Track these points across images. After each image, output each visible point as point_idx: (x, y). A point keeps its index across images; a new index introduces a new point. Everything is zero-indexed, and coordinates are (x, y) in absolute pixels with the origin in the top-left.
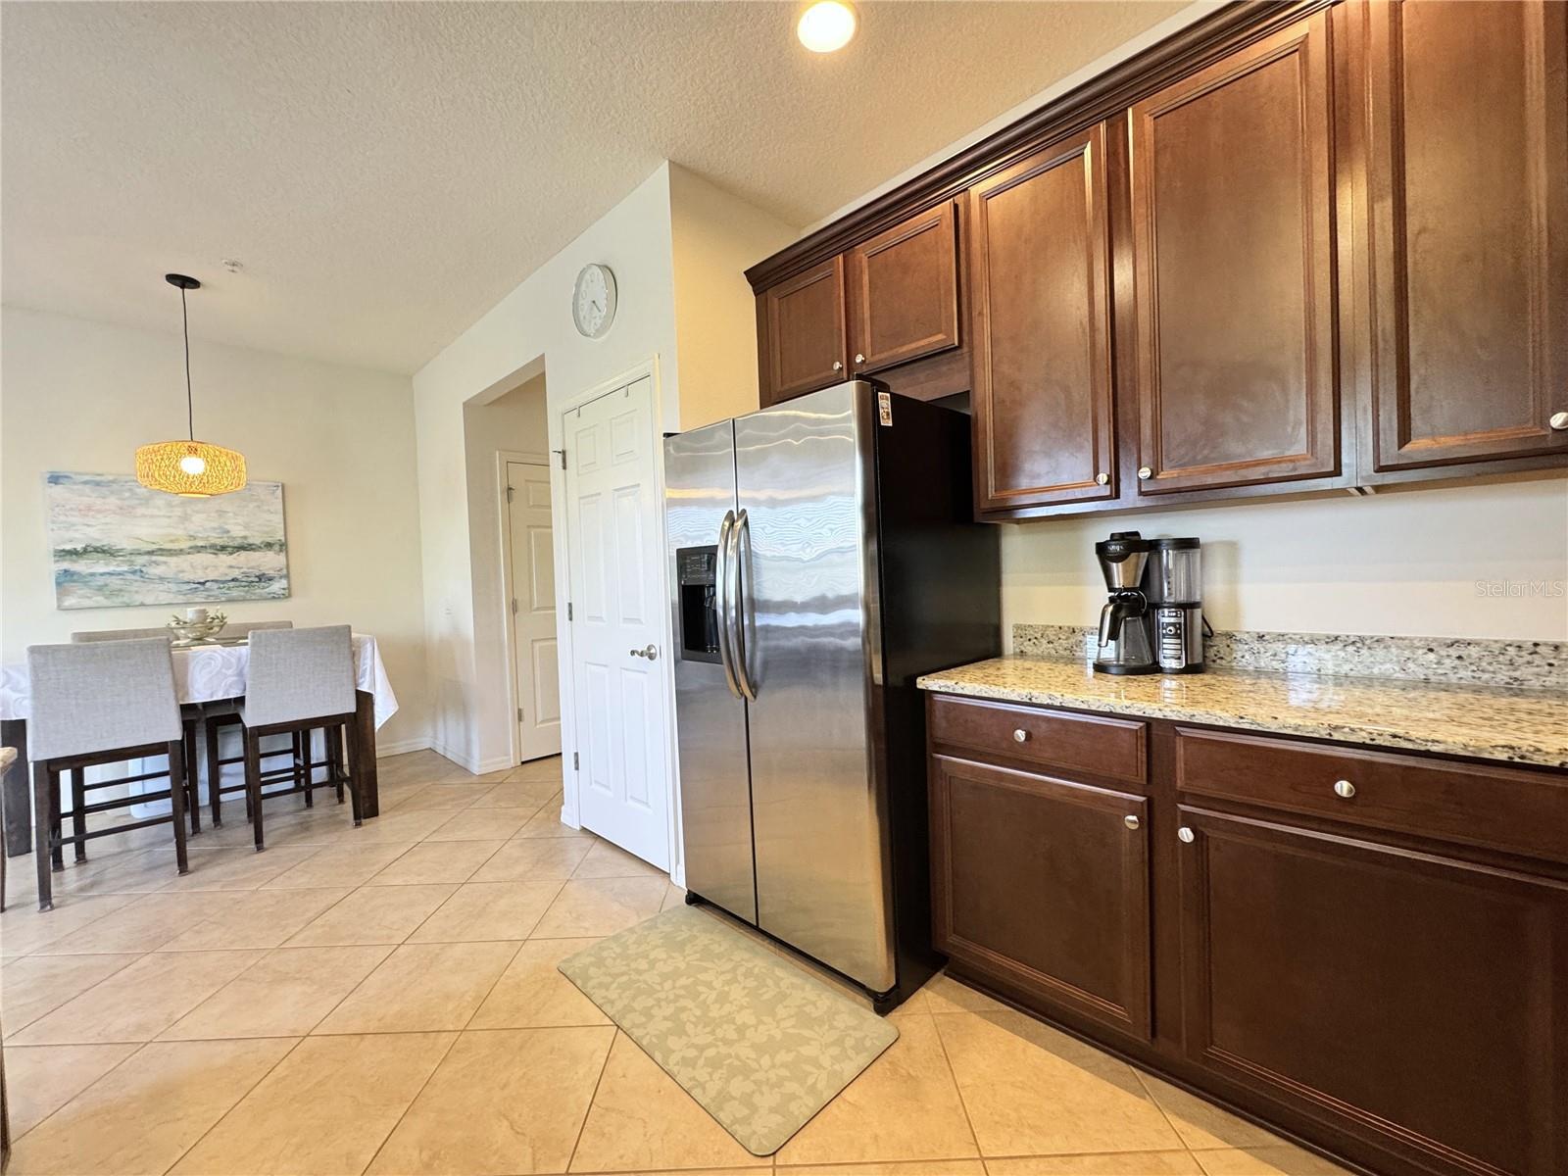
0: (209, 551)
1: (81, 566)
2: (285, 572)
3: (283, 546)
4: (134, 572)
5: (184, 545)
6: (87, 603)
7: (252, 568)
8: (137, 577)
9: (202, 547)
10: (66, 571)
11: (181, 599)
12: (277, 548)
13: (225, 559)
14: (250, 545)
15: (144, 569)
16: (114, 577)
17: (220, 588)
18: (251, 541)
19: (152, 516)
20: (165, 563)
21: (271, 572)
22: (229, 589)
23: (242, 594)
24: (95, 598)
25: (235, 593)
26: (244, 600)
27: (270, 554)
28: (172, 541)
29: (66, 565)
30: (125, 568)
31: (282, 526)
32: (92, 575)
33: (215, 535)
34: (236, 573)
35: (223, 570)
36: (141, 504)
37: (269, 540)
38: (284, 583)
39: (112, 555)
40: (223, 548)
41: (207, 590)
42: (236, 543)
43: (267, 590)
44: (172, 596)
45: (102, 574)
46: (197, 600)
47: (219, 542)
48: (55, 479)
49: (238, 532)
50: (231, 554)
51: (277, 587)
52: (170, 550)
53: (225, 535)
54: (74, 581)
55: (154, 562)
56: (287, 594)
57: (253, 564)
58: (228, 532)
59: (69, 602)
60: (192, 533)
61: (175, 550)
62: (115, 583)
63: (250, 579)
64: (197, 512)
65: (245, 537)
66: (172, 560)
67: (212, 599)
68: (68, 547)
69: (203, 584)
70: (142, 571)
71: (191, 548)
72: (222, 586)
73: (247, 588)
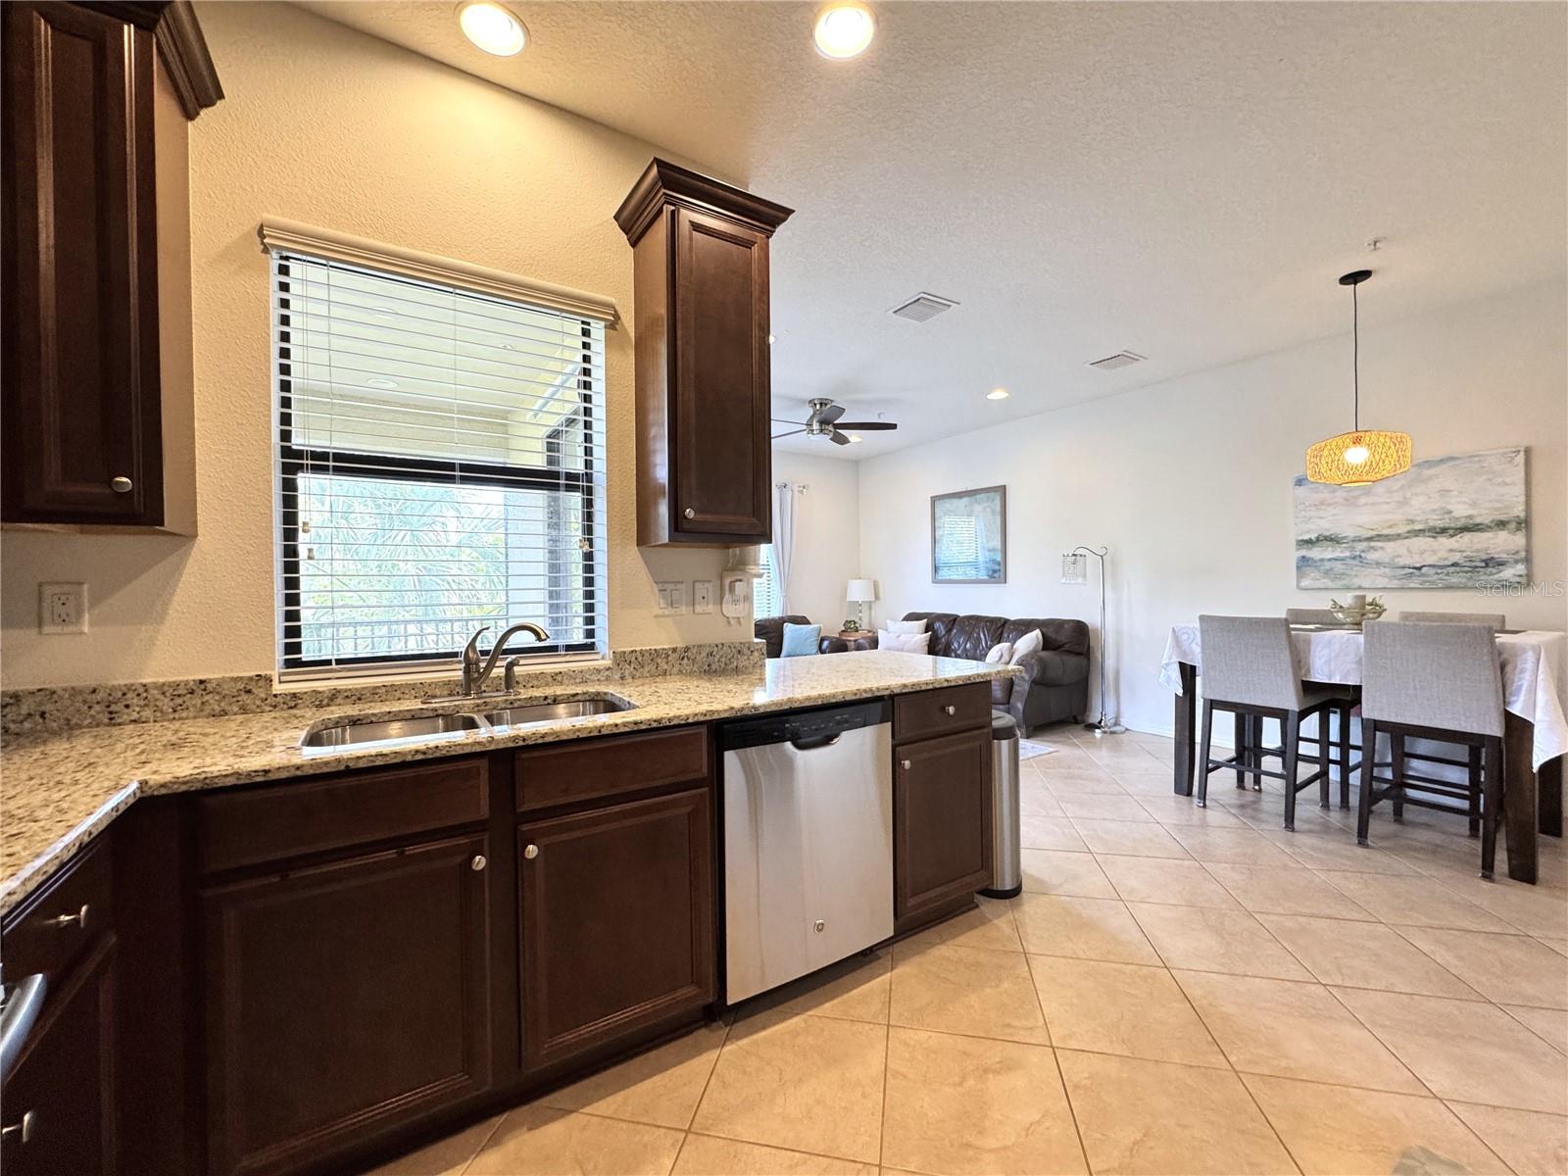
0: (1427, 534)
1: (1315, 553)
2: (1523, 554)
3: (1525, 524)
4: (1354, 558)
5: (1403, 529)
6: (1318, 584)
7: (1478, 551)
8: (1356, 562)
9: (1420, 530)
10: (1303, 557)
11: (1395, 583)
12: (1513, 526)
13: (1444, 542)
14: (1478, 525)
15: (1363, 555)
16: (1338, 562)
17: (1437, 573)
18: (1478, 520)
19: (1373, 504)
20: (1382, 548)
21: (1505, 556)
22: (1448, 574)
23: (1464, 580)
24: (1323, 581)
25: (1454, 580)
26: (1465, 588)
27: (1503, 535)
28: (1390, 527)
29: (1303, 552)
30: (1348, 554)
31: (1522, 499)
32: (1322, 560)
33: (1435, 517)
34: (1456, 557)
35: (1443, 554)
36: (1365, 494)
37: (1503, 517)
38: (1521, 568)
39: (1338, 542)
40: (1443, 531)
41: (1423, 575)
42: (1459, 524)
43: (1496, 576)
44: (1387, 580)
45: (1329, 560)
46: (1412, 585)
47: (1440, 524)
48: (1300, 482)
49: (1461, 511)
50: (1452, 536)
51: (1509, 573)
52: (1387, 535)
53: (1447, 516)
54: (1309, 566)
55: (1372, 548)
56: (1528, 581)
57: (1479, 546)
58: (1451, 512)
59: (1305, 583)
60: (1410, 518)
61: (1393, 535)
62: (1339, 566)
63: (1474, 564)
64: (1417, 495)
65: (1470, 517)
66: (1390, 546)
67: (1427, 585)
68: (1306, 537)
69: (1419, 569)
70: (1361, 557)
71: (1409, 532)
72: (1439, 571)
73: (1469, 574)
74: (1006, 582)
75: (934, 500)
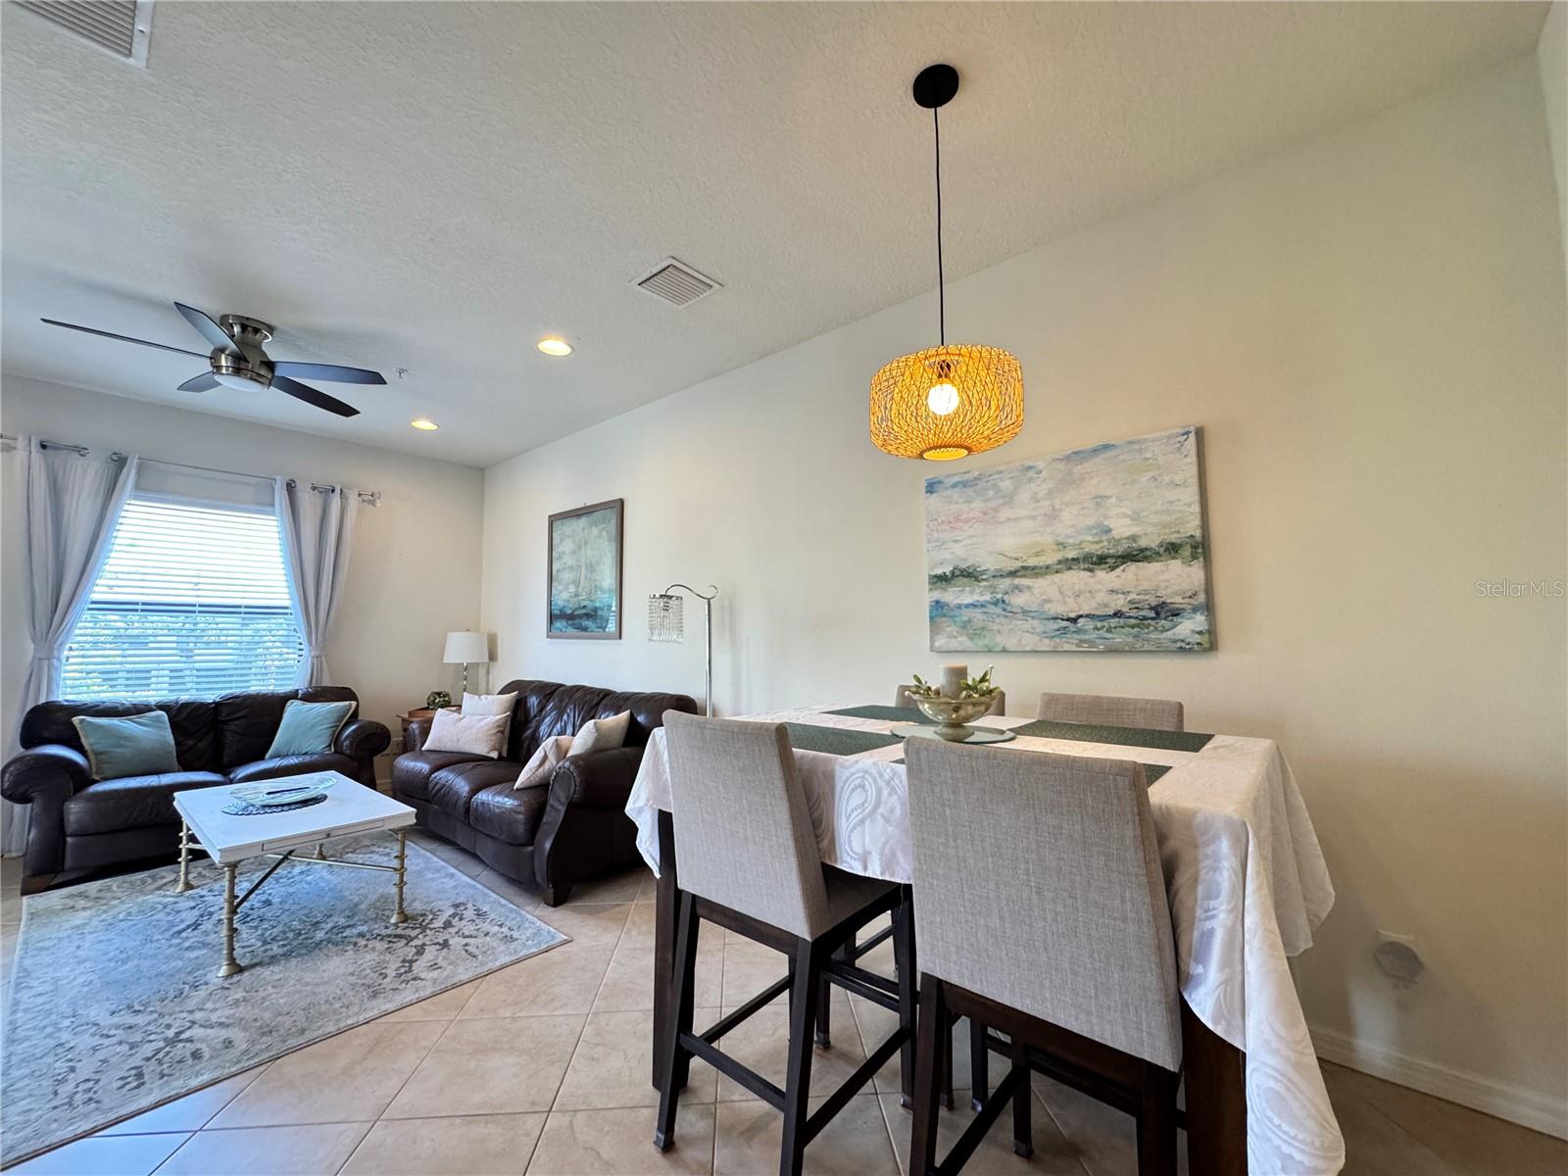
0: (1082, 566)
1: (951, 596)
2: (1202, 598)
3: (1200, 548)
4: (996, 603)
5: (1051, 559)
6: (954, 644)
7: (1146, 592)
8: (998, 610)
9: (1073, 559)
10: (937, 602)
11: (1046, 644)
12: (1187, 552)
13: (1105, 578)
14: (1142, 550)
15: (1006, 597)
16: (977, 610)
17: (1096, 628)
18: (1143, 543)
19: (1017, 520)
20: (1029, 588)
21: (1178, 599)
22: (1109, 630)
23: (1130, 639)
24: (960, 639)
25: (1119, 638)
26: (1132, 651)
27: (1176, 565)
28: (1037, 554)
29: (937, 595)
30: (987, 597)
31: (1196, 508)
32: (959, 607)
33: (1090, 538)
34: (1119, 603)
35: (1101, 597)
36: (1005, 504)
37: (1174, 538)
38: (1199, 621)
39: (977, 579)
40: (1101, 560)
41: (1078, 631)
42: (1121, 550)
43: (1170, 634)
44: (1035, 638)
45: (967, 606)
46: (1067, 647)
47: (1096, 549)
48: (931, 487)
49: (1122, 528)
50: (1113, 568)
51: (1189, 627)
52: (1034, 568)
53: (1104, 538)
54: (944, 616)
55: (1017, 587)
56: (1209, 643)
57: (1146, 586)
58: (1109, 531)
59: (941, 642)
60: (1061, 539)
61: (1041, 568)
62: (977, 615)
63: (1141, 613)
64: (1068, 504)
65: (1134, 538)
66: (1040, 585)
67: (1085, 647)
68: (939, 571)
69: (1074, 620)
70: (1004, 601)
71: (1060, 562)
72: (1099, 625)
73: (1136, 630)
74: (620, 638)
75: (553, 520)
